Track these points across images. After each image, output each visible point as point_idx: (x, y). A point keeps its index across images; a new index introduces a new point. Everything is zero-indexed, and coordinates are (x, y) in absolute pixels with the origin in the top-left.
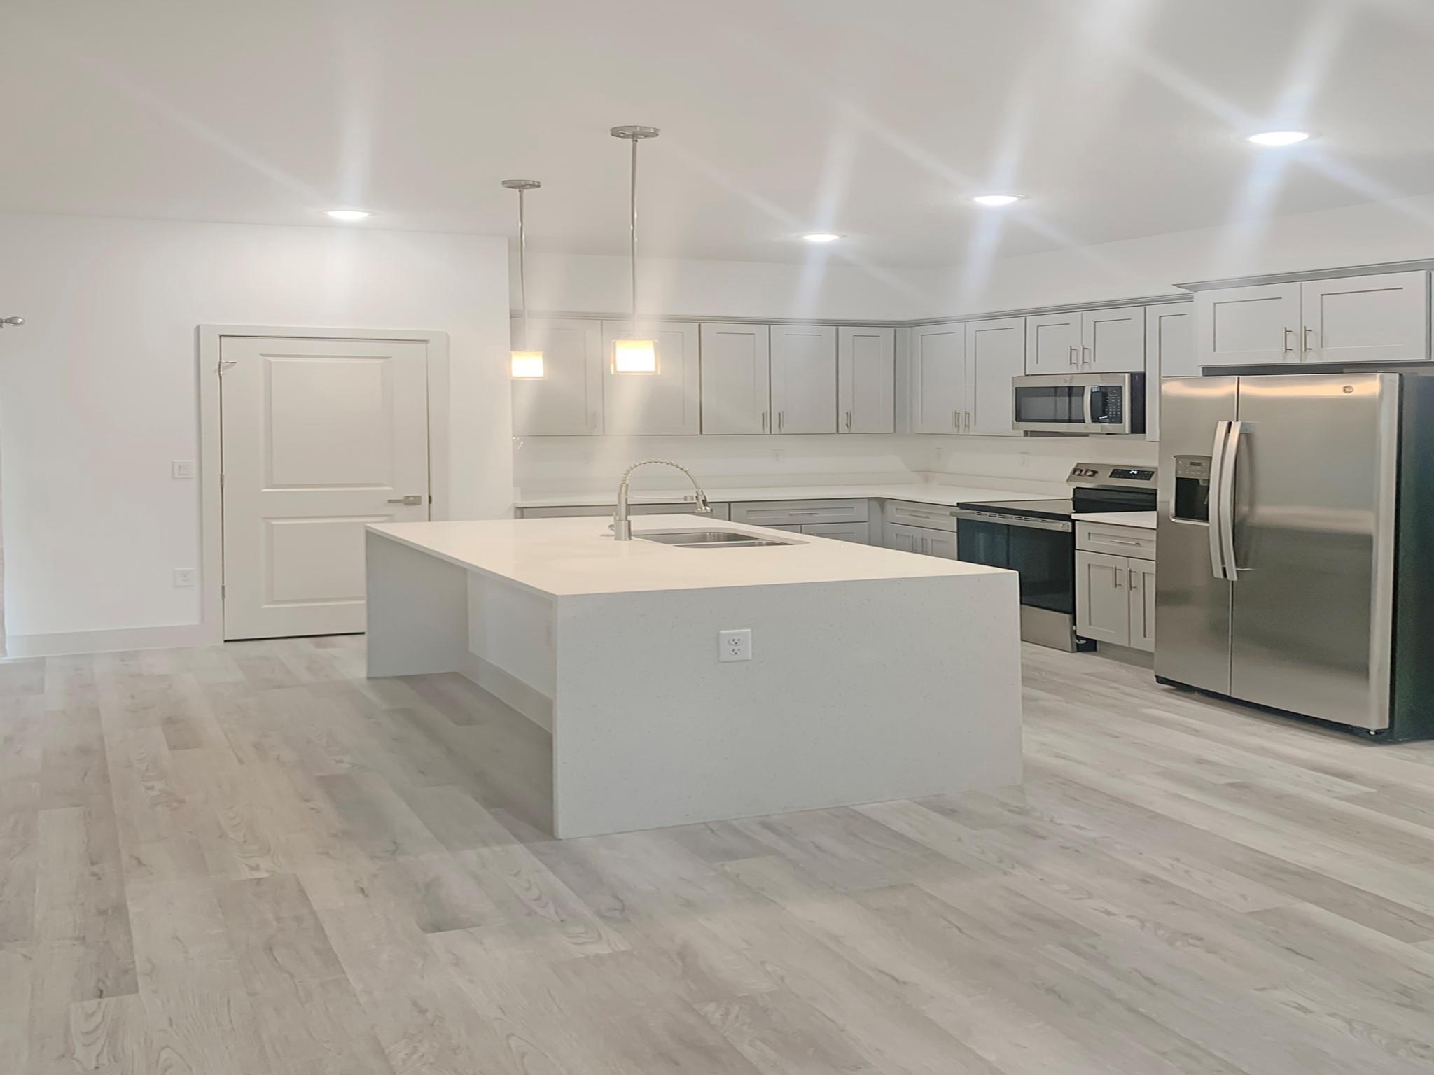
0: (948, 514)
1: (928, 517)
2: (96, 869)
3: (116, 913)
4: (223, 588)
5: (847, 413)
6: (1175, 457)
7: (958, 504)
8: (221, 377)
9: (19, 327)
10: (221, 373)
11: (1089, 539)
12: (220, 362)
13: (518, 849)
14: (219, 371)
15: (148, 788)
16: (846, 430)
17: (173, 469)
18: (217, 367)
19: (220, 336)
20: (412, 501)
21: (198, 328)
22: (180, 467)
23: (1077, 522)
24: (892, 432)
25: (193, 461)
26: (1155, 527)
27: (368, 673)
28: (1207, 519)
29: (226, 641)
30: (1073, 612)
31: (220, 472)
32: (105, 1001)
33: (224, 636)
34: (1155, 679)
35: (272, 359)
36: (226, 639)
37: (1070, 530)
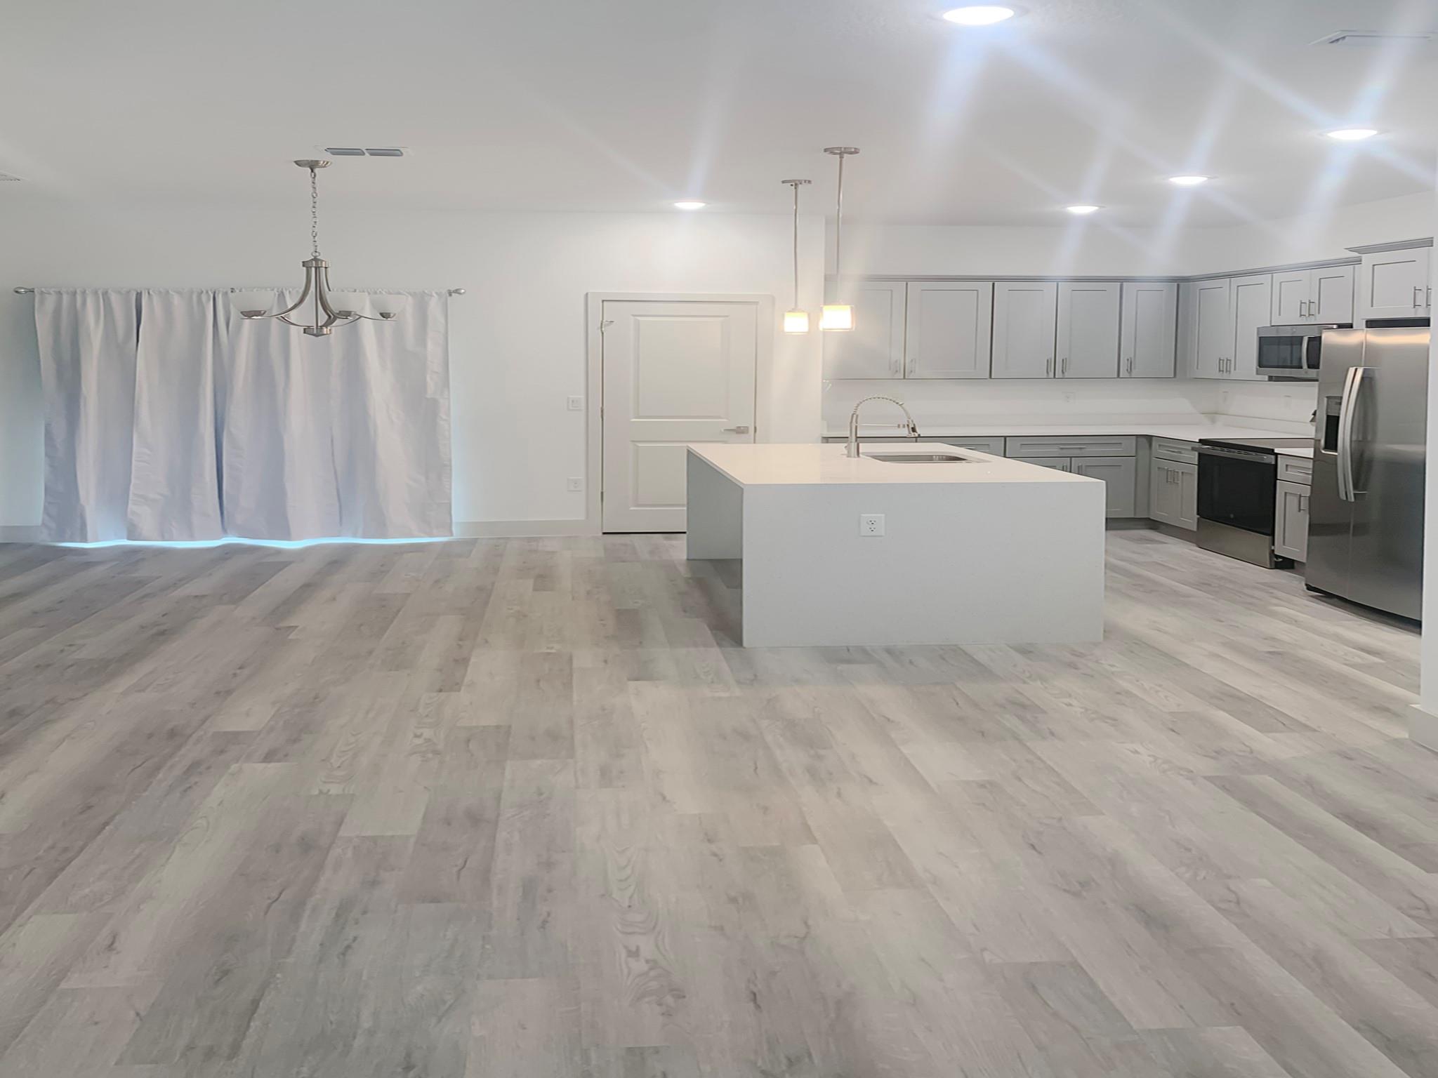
0: (1190, 448)
1: (1180, 453)
2: (460, 643)
3: (463, 662)
4: (602, 493)
5: (1128, 360)
6: (1327, 397)
7: (1200, 440)
8: (603, 333)
9: (461, 296)
10: (603, 329)
11: (1287, 470)
12: (602, 321)
13: (715, 652)
14: (601, 327)
15: (509, 609)
16: (1128, 376)
17: (568, 402)
18: (600, 325)
19: (603, 301)
20: (740, 431)
21: (587, 294)
22: (573, 401)
23: (1279, 456)
24: (1172, 376)
25: (583, 397)
26: (1312, 457)
27: (688, 554)
28: (1336, 450)
29: (604, 533)
30: (1273, 534)
31: (601, 406)
32: (441, 693)
33: (602, 528)
34: (1305, 587)
35: (639, 318)
36: (604, 531)
37: (1273, 463)
